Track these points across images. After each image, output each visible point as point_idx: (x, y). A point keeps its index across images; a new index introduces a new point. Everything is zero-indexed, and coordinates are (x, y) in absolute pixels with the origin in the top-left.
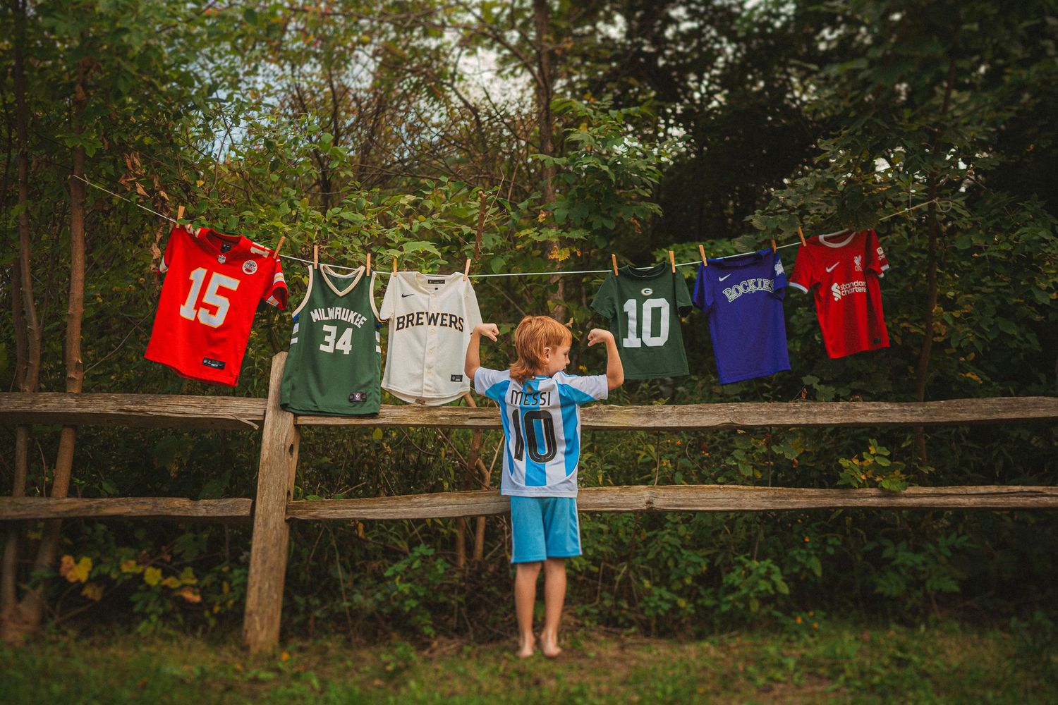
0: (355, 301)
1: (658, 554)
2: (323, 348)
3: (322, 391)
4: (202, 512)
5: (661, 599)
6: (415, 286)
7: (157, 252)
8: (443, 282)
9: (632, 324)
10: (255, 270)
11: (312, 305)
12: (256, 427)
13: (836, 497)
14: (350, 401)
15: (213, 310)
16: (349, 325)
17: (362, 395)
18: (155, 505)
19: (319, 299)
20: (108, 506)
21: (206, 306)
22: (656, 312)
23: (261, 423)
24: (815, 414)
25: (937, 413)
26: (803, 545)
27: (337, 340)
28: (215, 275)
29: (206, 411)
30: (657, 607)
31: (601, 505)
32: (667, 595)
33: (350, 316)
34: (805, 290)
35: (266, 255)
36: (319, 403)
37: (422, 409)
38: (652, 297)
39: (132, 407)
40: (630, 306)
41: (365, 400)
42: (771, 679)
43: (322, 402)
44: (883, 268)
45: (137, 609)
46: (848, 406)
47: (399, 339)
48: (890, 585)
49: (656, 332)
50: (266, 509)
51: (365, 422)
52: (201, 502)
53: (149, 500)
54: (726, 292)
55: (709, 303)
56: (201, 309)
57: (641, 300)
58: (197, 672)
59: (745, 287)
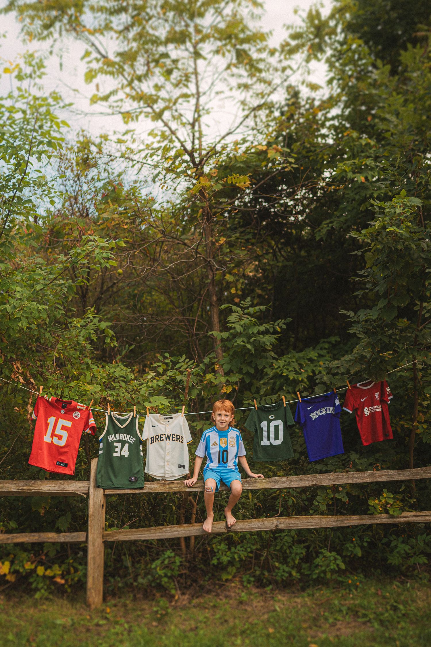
0: (130, 430)
1: (282, 547)
2: (115, 454)
3: (116, 476)
4: (62, 540)
5: (284, 571)
6: (158, 421)
7: (30, 409)
8: (172, 418)
9: (265, 434)
10: (79, 416)
11: (108, 434)
12: (85, 496)
13: (367, 519)
14: (130, 481)
15: (60, 437)
16: (126, 442)
17: (135, 478)
18: (40, 537)
19: (111, 430)
20: (17, 538)
21: (56, 436)
22: (277, 427)
23: (88, 494)
24: (356, 478)
25: (416, 474)
26: (352, 542)
27: (121, 450)
28: (60, 420)
29: (60, 489)
30: (282, 575)
31: (253, 528)
32: (287, 569)
33: (127, 438)
34: (351, 412)
35: (84, 409)
36: (114, 483)
37: (164, 485)
38: (274, 420)
39: (24, 488)
40: (264, 425)
41: (137, 481)
42: (335, 619)
43: (116, 482)
44: (389, 398)
45: (33, 586)
46: (373, 473)
47: (152, 449)
48: (394, 560)
49: (277, 438)
50: (93, 538)
51: (138, 491)
52: (62, 534)
53: (36, 534)
54: (311, 415)
55: (303, 422)
56: (54, 437)
57: (269, 421)
58: (70, 622)
59: (321, 412)
